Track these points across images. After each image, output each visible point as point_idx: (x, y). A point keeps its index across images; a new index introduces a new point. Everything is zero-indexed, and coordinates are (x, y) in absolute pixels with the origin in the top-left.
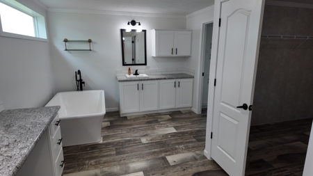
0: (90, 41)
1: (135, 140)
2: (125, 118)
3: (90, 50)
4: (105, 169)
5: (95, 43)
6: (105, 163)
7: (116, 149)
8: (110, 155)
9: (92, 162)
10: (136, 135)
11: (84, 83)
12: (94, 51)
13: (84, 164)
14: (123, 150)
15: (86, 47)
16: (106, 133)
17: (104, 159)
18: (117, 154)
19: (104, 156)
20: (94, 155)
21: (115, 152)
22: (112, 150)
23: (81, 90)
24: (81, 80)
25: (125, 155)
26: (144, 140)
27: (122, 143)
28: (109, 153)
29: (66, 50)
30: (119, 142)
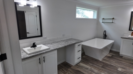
0: (113, 19)
1: (115, 67)
2: (121, 57)
3: (112, 22)
4: (92, 69)
5: (115, 19)
6: (94, 67)
7: (103, 65)
8: (99, 66)
9: (91, 64)
10: (119, 65)
11: (107, 36)
12: (114, 23)
13: (88, 63)
14: (106, 67)
15: (111, 21)
16: (106, 58)
17: (96, 66)
18: (102, 67)
19: (96, 65)
20: (94, 63)
21: (101, 66)
22: (101, 65)
23: (105, 39)
24: (105, 35)
25: (104, 69)
26: (120, 69)
27: (108, 65)
28: (99, 65)
29: (103, 22)
30: (107, 64)
